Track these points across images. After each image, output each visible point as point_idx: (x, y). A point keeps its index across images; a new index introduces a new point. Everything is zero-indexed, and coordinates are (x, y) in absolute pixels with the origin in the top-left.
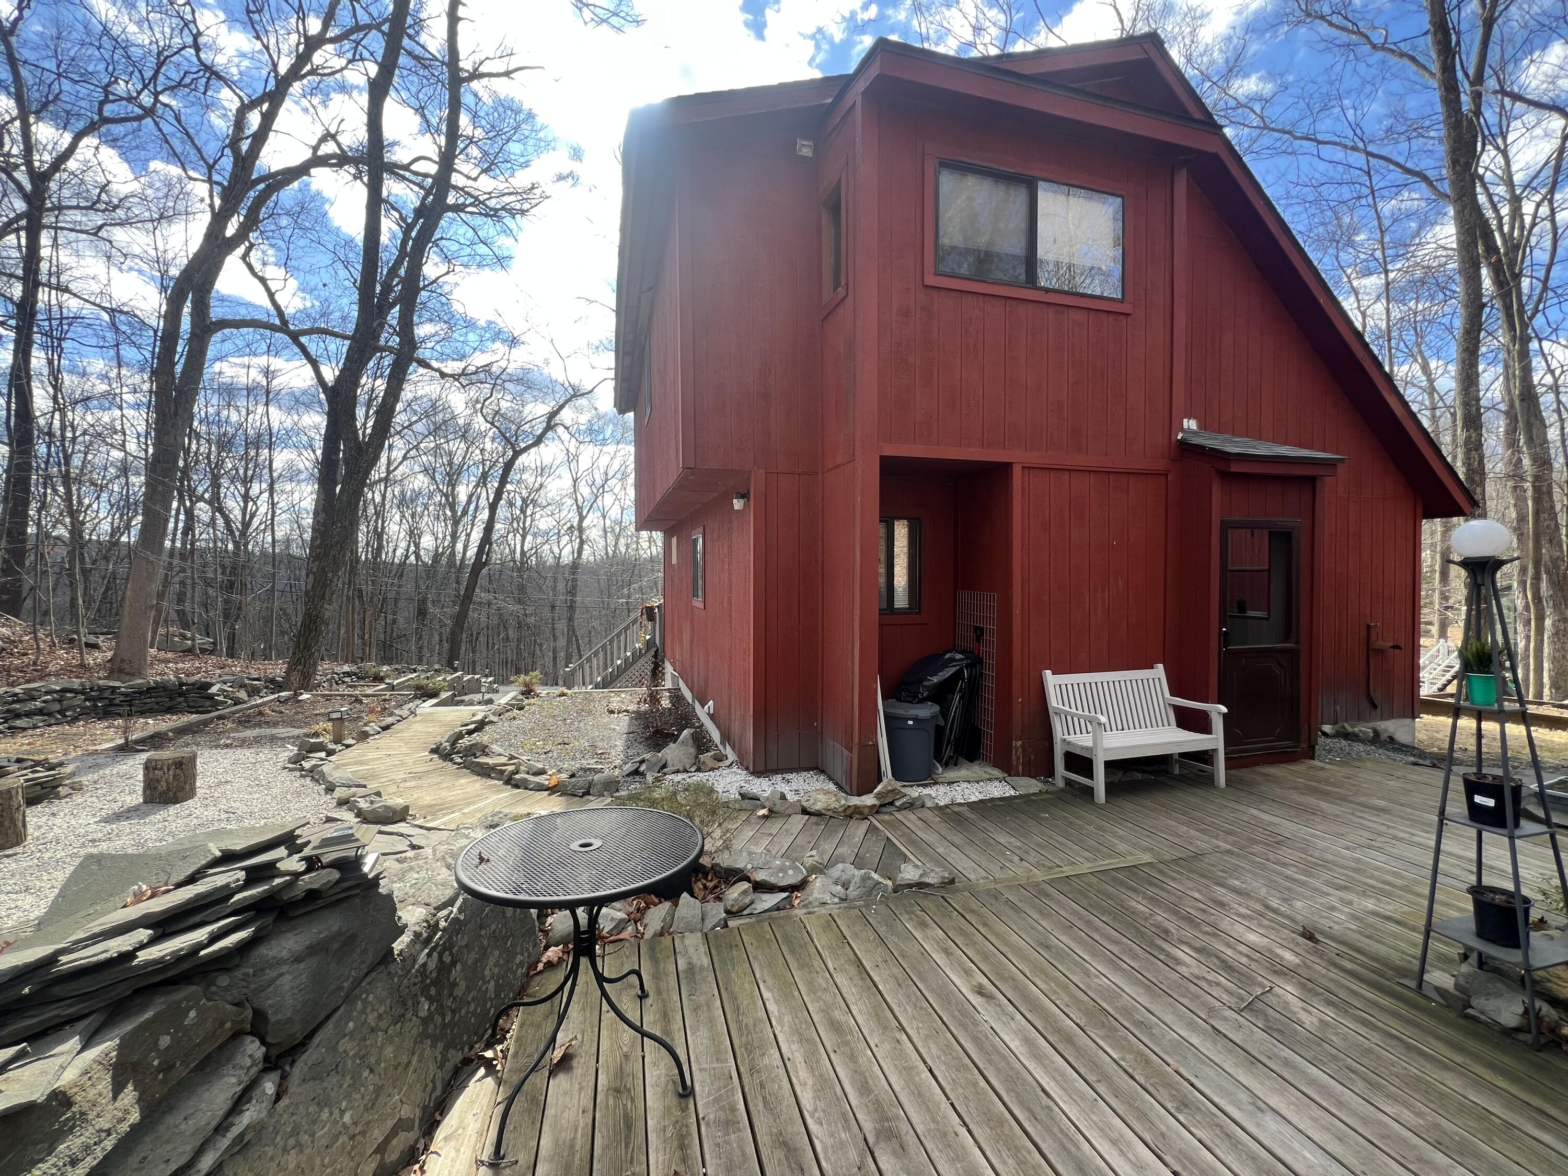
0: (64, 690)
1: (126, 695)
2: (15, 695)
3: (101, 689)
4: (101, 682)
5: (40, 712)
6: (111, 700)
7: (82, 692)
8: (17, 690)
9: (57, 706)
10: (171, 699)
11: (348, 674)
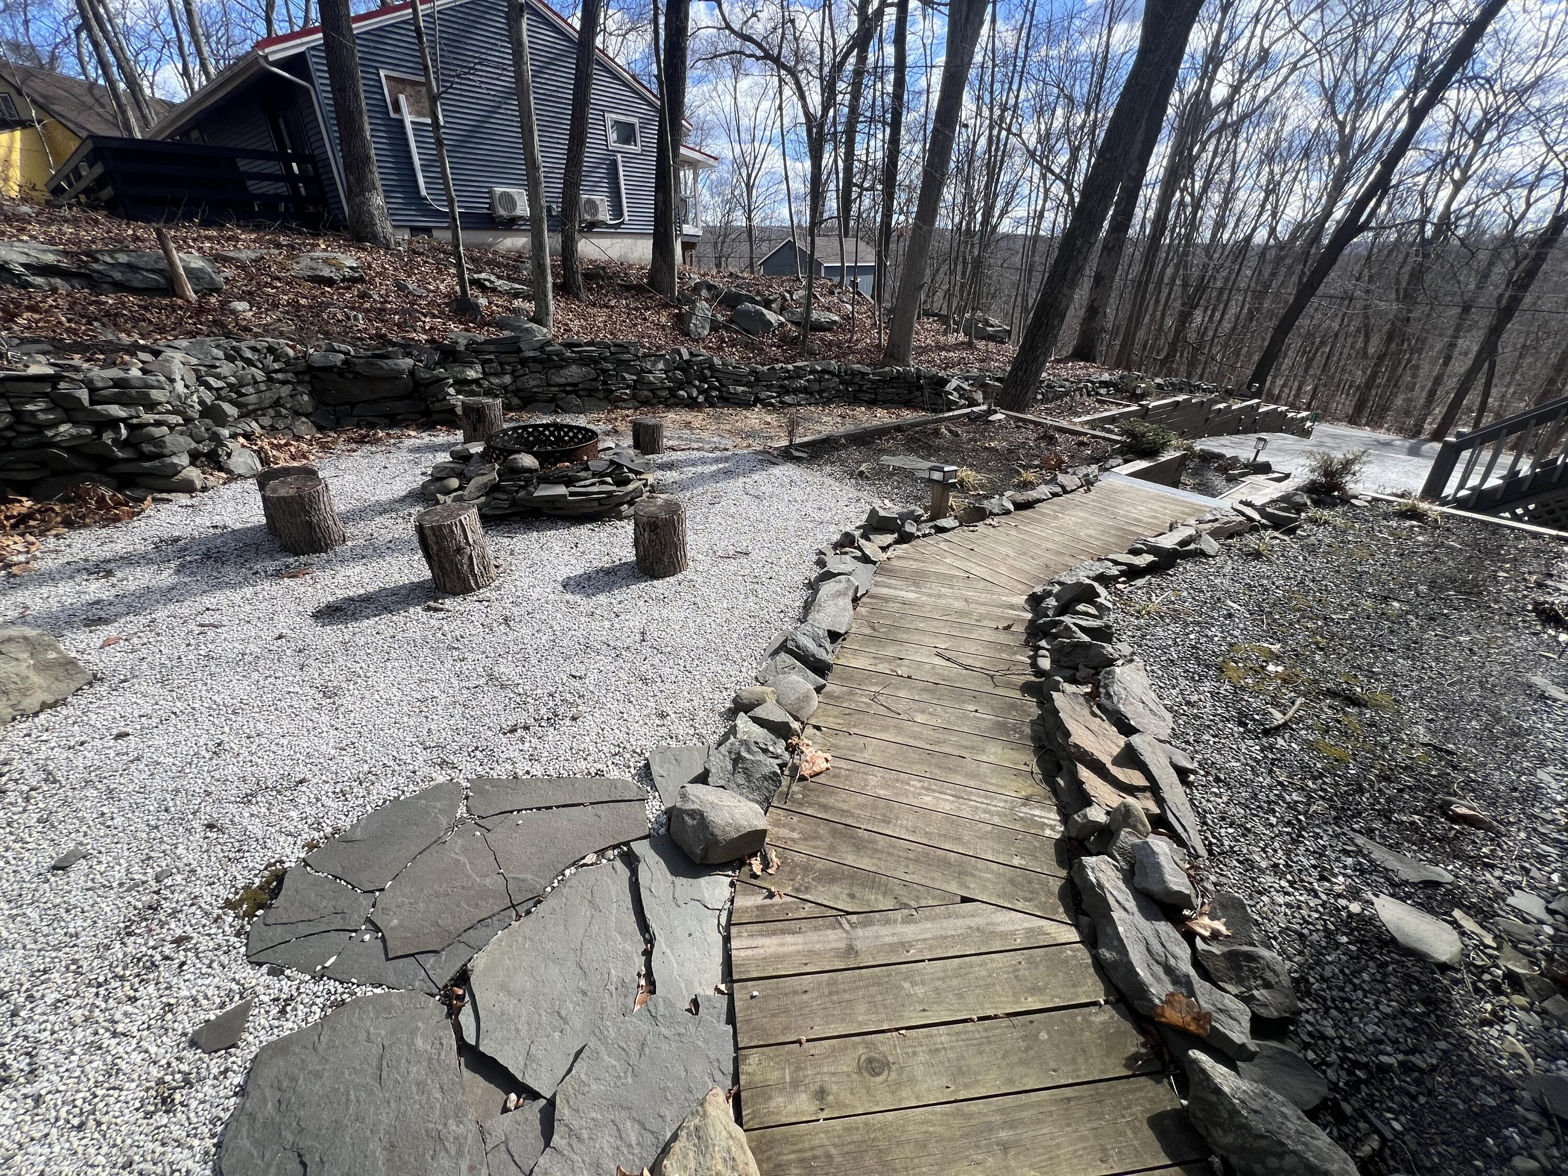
0: (824, 371)
1: (873, 382)
2: (788, 371)
3: (854, 373)
4: (855, 366)
5: (805, 390)
6: (861, 386)
7: (838, 376)
8: (790, 367)
9: (816, 387)
10: (910, 392)
11: (1105, 384)
